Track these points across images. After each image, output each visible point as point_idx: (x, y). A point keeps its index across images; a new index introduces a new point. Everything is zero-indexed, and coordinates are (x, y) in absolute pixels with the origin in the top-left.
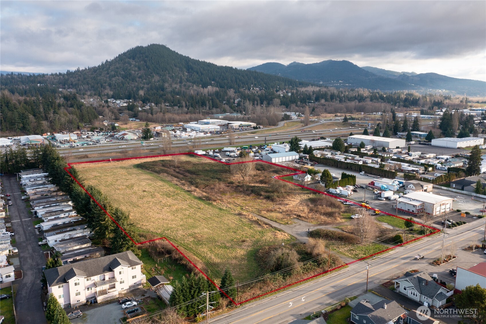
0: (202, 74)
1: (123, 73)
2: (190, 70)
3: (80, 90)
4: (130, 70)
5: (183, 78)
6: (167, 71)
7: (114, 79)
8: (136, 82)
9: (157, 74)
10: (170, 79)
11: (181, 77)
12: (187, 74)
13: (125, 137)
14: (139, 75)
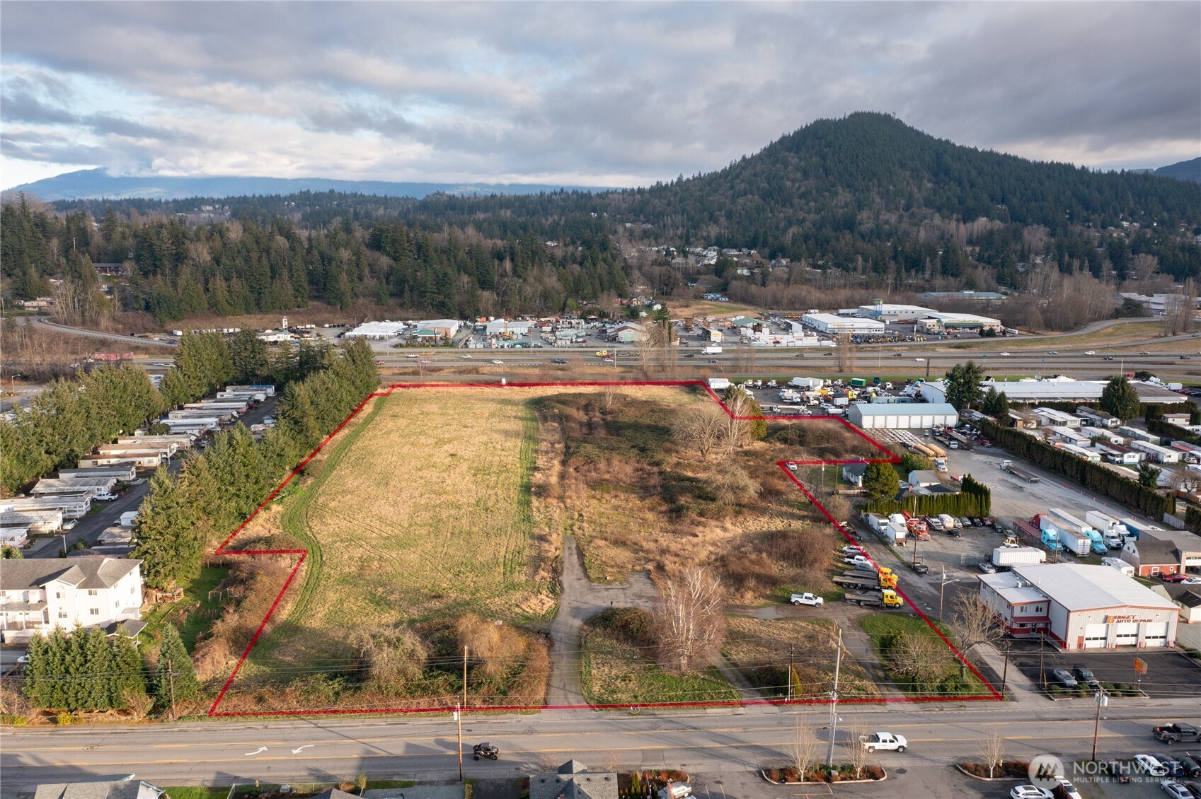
0: (972, 185)
1: (765, 185)
2: (942, 175)
3: (664, 226)
4: (782, 178)
5: (916, 195)
6: (875, 181)
7: (740, 201)
8: (792, 206)
9: (848, 186)
10: (878, 200)
11: (911, 194)
12: (930, 185)
13: (620, 334)
14: (803, 189)
